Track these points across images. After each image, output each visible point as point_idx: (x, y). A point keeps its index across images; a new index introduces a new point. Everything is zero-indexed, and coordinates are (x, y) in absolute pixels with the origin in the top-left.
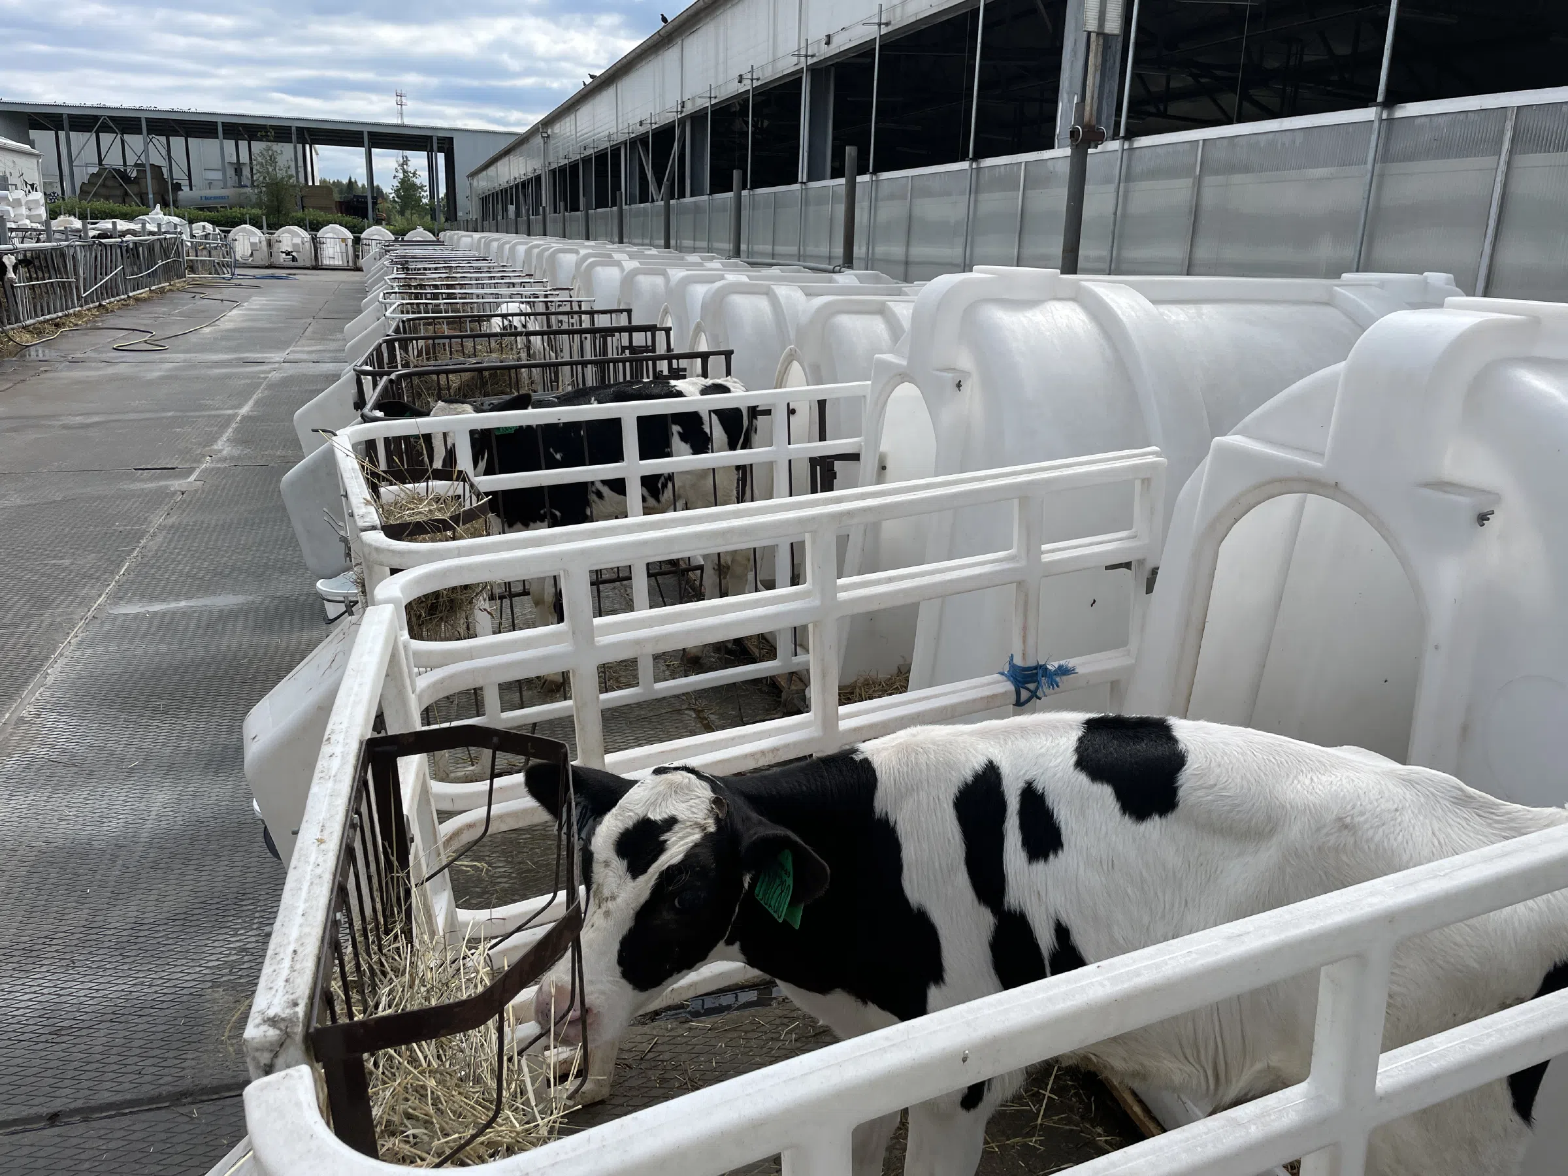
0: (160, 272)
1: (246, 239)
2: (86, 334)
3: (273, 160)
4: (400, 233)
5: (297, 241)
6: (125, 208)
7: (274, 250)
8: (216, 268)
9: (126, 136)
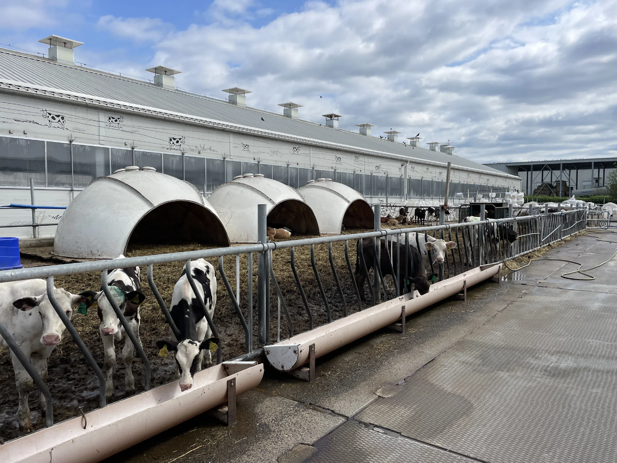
0: (576, 227)
8: (599, 223)
9: (553, 171)
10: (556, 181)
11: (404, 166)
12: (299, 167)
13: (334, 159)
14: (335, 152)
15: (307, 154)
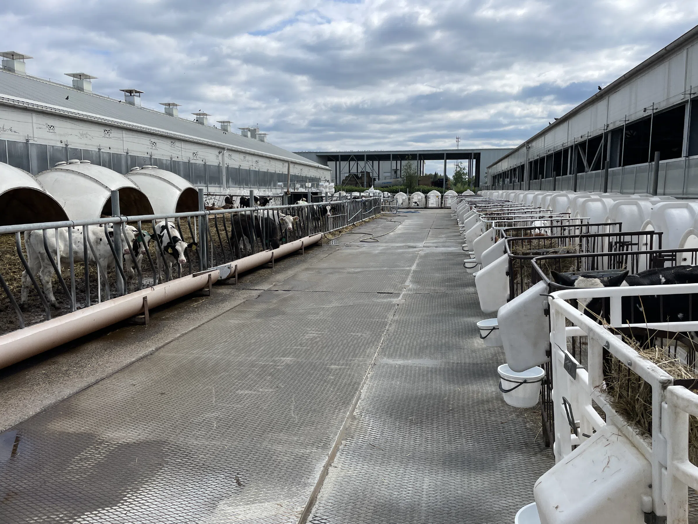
0: (373, 211)
1: (401, 197)
2: (350, 235)
3: (410, 167)
4: (459, 192)
5: (420, 197)
6: (357, 188)
7: (411, 201)
8: (390, 209)
9: (359, 162)
10: (361, 172)
11: (221, 154)
12: (111, 151)
13: (149, 144)
14: (150, 136)
15: (119, 138)
